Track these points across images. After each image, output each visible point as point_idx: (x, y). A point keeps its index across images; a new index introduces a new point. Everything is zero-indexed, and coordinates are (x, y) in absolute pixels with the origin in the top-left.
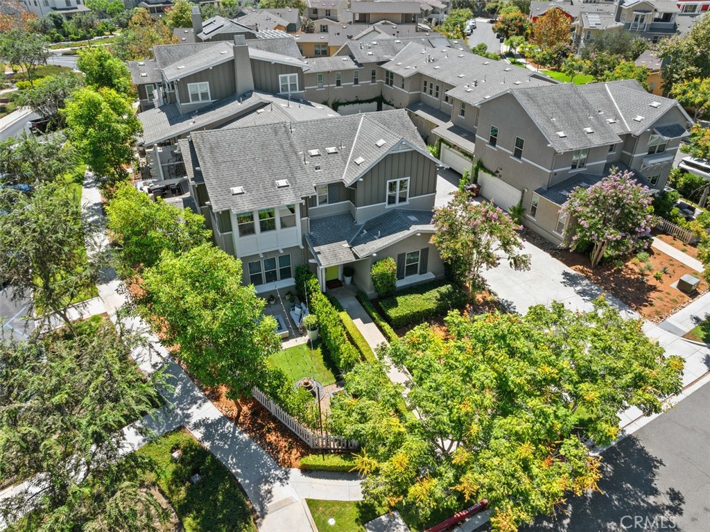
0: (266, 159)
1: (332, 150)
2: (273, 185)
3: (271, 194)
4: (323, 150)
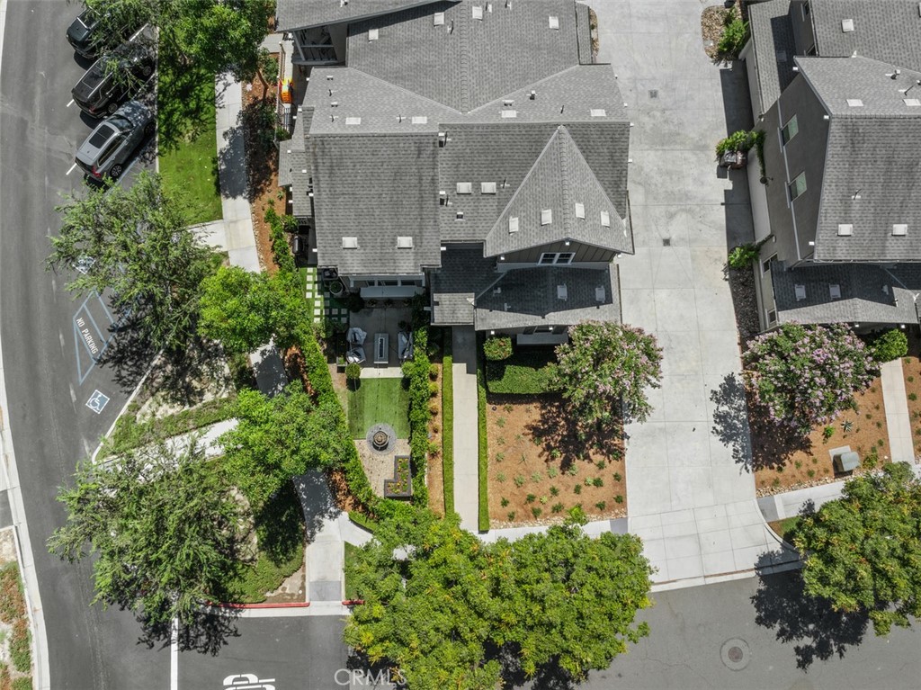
0: (395, 199)
1: (489, 187)
2: (394, 242)
3: (387, 256)
4: (477, 186)
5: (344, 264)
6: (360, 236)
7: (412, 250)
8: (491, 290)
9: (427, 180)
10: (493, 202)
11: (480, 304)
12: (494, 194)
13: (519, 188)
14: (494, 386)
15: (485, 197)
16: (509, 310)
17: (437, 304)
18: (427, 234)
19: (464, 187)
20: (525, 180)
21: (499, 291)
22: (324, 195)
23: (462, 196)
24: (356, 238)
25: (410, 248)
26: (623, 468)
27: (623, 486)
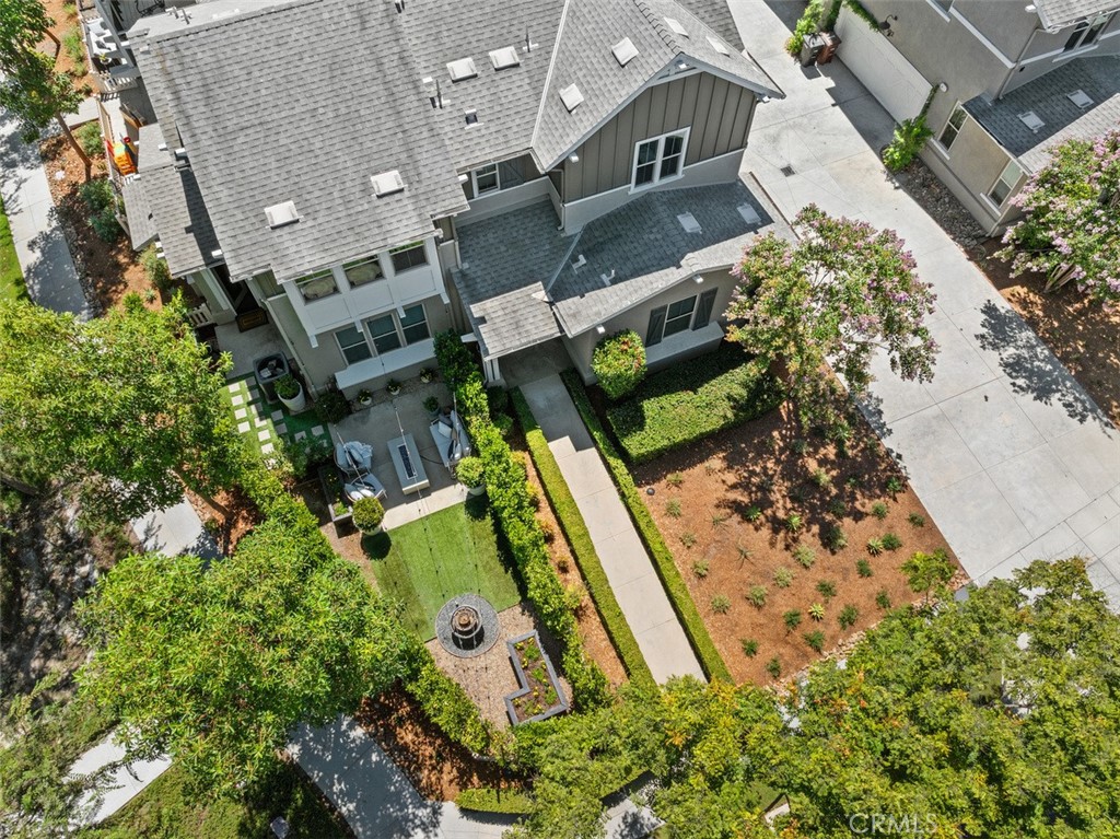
0: (343, 111)
1: (504, 56)
2: (366, 189)
3: (363, 219)
4: (483, 59)
5: (281, 258)
6: (297, 194)
7: (406, 193)
8: (568, 267)
9: (391, 63)
10: (519, 79)
11: (557, 294)
12: (516, 65)
13: (556, 46)
14: (635, 444)
15: (503, 74)
16: (614, 282)
17: (482, 320)
18: (423, 157)
19: (461, 68)
20: (560, 29)
21: (582, 260)
22: (205, 142)
23: (464, 85)
24: (291, 203)
25: (401, 191)
26: (916, 501)
27: (933, 530)
